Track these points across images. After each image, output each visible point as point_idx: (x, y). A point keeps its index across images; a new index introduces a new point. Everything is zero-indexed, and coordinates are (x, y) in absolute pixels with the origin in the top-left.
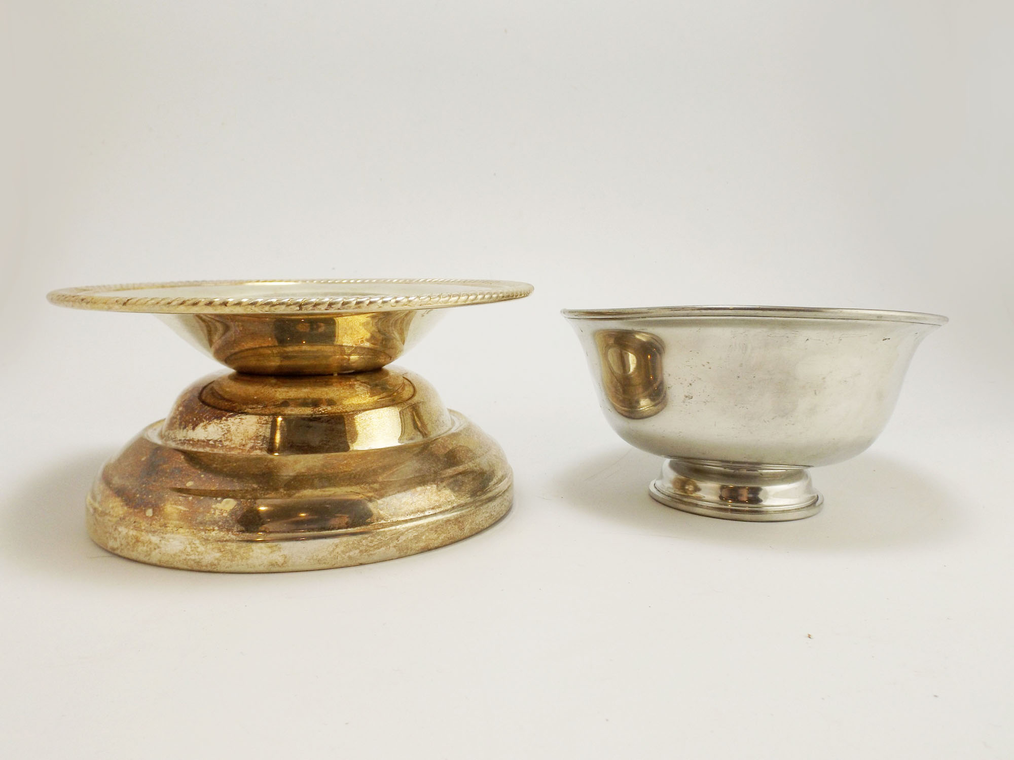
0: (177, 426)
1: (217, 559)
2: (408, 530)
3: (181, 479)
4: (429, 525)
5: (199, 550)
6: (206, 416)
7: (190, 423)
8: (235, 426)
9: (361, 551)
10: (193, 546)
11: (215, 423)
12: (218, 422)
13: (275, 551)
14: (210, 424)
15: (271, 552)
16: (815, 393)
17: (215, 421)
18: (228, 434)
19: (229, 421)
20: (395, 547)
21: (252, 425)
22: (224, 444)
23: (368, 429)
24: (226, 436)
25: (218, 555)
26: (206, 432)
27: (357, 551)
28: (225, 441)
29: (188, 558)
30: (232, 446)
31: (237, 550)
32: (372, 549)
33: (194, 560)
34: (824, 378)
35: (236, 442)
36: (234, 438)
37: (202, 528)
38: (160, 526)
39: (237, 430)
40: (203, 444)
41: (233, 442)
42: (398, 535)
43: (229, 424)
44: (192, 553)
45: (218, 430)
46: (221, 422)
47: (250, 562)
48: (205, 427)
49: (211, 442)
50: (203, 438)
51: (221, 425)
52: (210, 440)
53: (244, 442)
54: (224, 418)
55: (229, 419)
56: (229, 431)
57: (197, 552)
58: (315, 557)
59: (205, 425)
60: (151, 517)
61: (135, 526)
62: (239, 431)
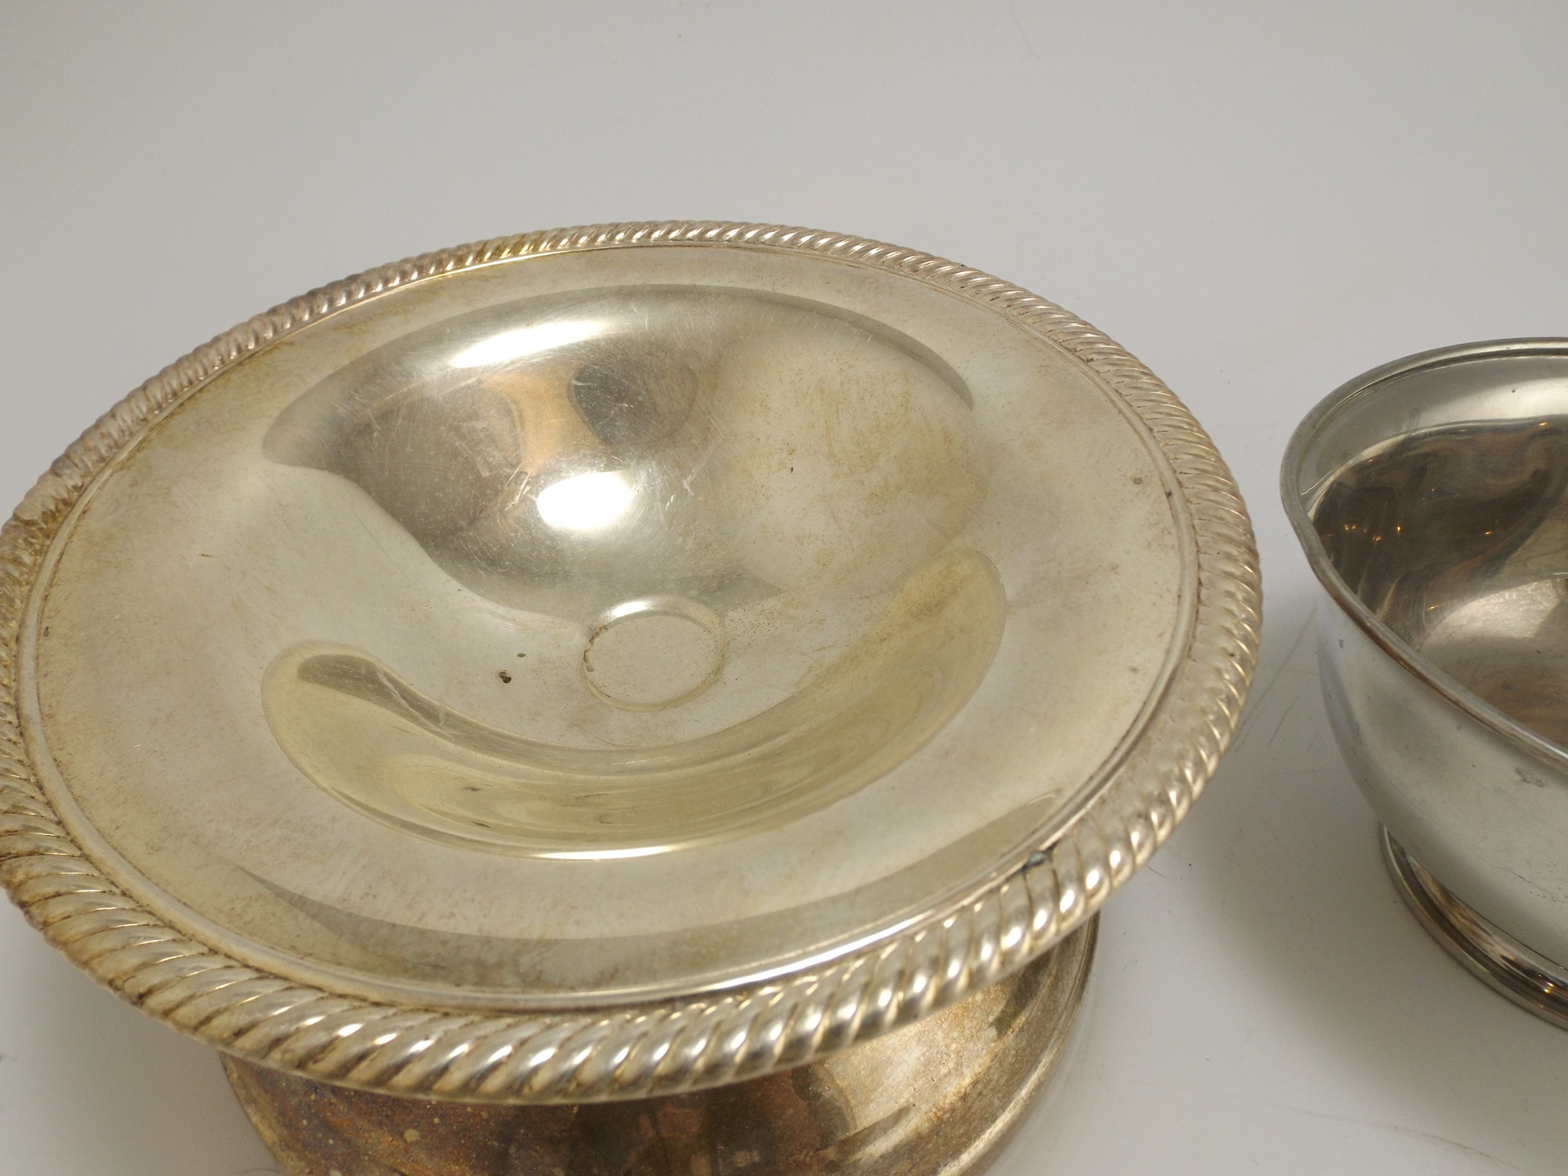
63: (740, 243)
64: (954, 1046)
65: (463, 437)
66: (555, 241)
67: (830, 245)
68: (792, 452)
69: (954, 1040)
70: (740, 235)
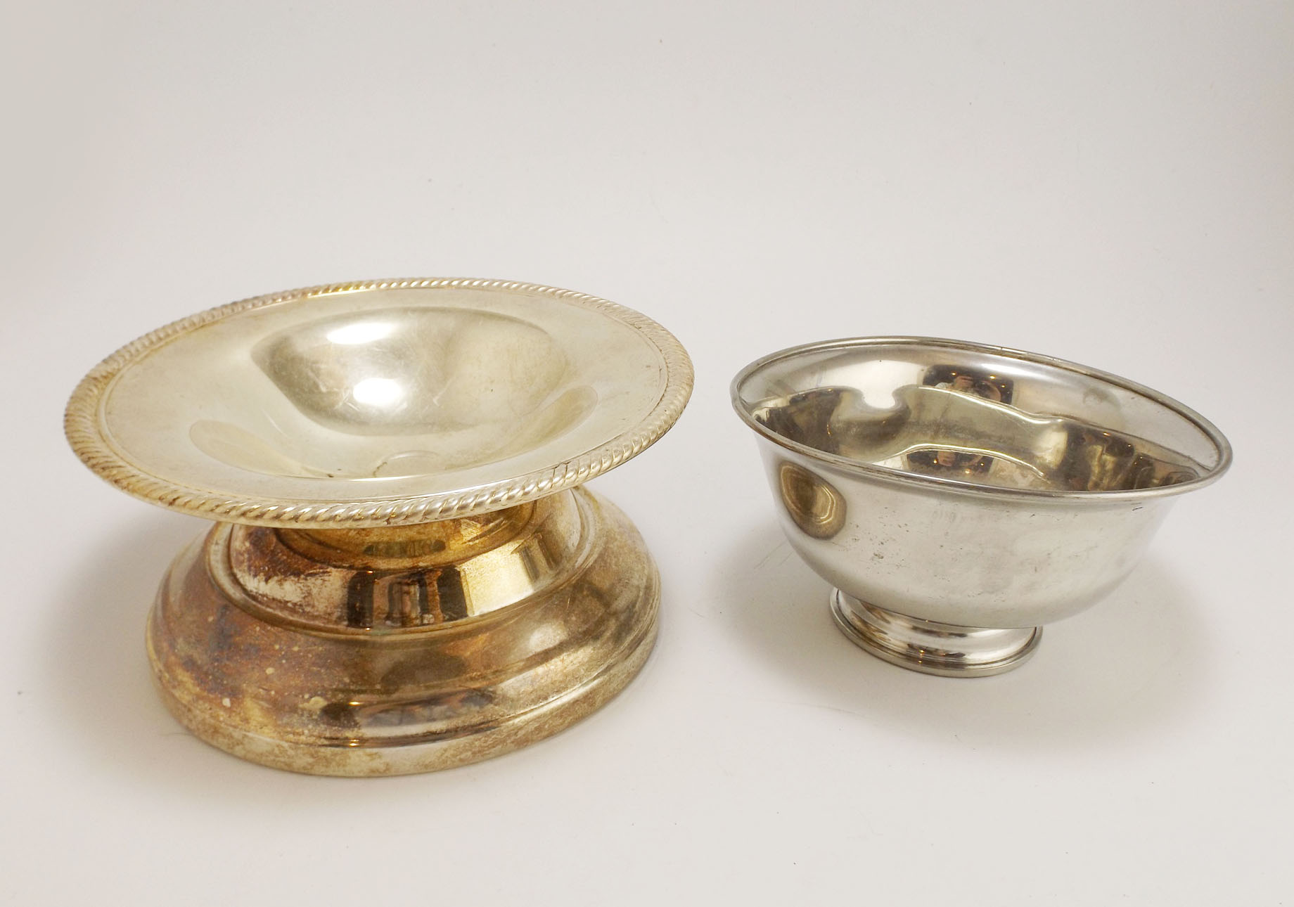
0: (246, 568)
1: (310, 764)
2: (528, 723)
3: (259, 662)
4: (552, 713)
5: (289, 753)
6: (280, 569)
7: (261, 571)
8: (317, 589)
9: (474, 753)
10: (282, 749)
11: (292, 581)
12: (296, 579)
13: (375, 759)
14: (286, 580)
15: (371, 760)
16: (1036, 570)
17: (292, 578)
18: (310, 598)
19: (309, 581)
20: (513, 742)
21: (336, 590)
22: (306, 610)
23: (478, 588)
24: (307, 599)
25: (311, 760)
26: (282, 591)
27: (469, 753)
28: (306, 606)
29: (278, 759)
30: (316, 614)
31: (333, 757)
32: (486, 749)
33: (284, 762)
34: (1049, 554)
35: (320, 609)
36: (316, 604)
37: (289, 729)
38: (242, 721)
39: (319, 594)
40: (279, 604)
41: (316, 609)
42: (516, 731)
43: (309, 584)
44: (280, 755)
45: (296, 590)
46: (298, 580)
47: (347, 768)
48: (280, 583)
49: (290, 605)
50: (279, 598)
51: (299, 585)
52: (288, 602)
53: (329, 610)
54: (302, 576)
55: (309, 578)
56: (310, 594)
57: (287, 755)
58: (421, 763)
59: (280, 581)
60: (230, 708)
61: (211, 714)
62: (322, 595)
63: (471, 287)
64: (558, 637)
65: (313, 371)
66: (368, 286)
67: (518, 287)
68: (492, 382)
69: (559, 634)
70: (471, 283)
